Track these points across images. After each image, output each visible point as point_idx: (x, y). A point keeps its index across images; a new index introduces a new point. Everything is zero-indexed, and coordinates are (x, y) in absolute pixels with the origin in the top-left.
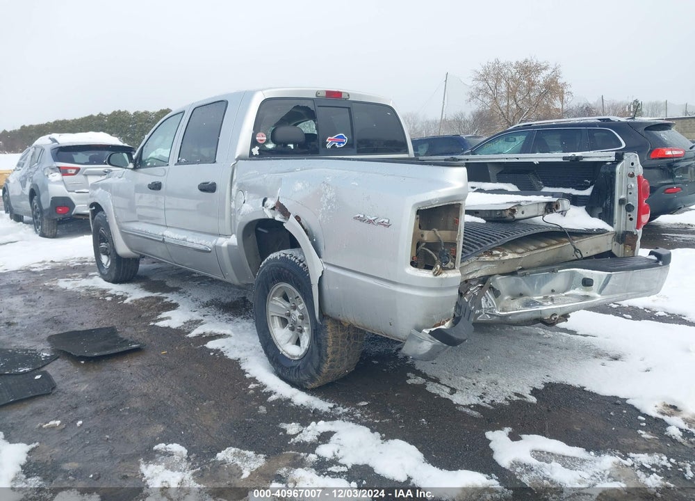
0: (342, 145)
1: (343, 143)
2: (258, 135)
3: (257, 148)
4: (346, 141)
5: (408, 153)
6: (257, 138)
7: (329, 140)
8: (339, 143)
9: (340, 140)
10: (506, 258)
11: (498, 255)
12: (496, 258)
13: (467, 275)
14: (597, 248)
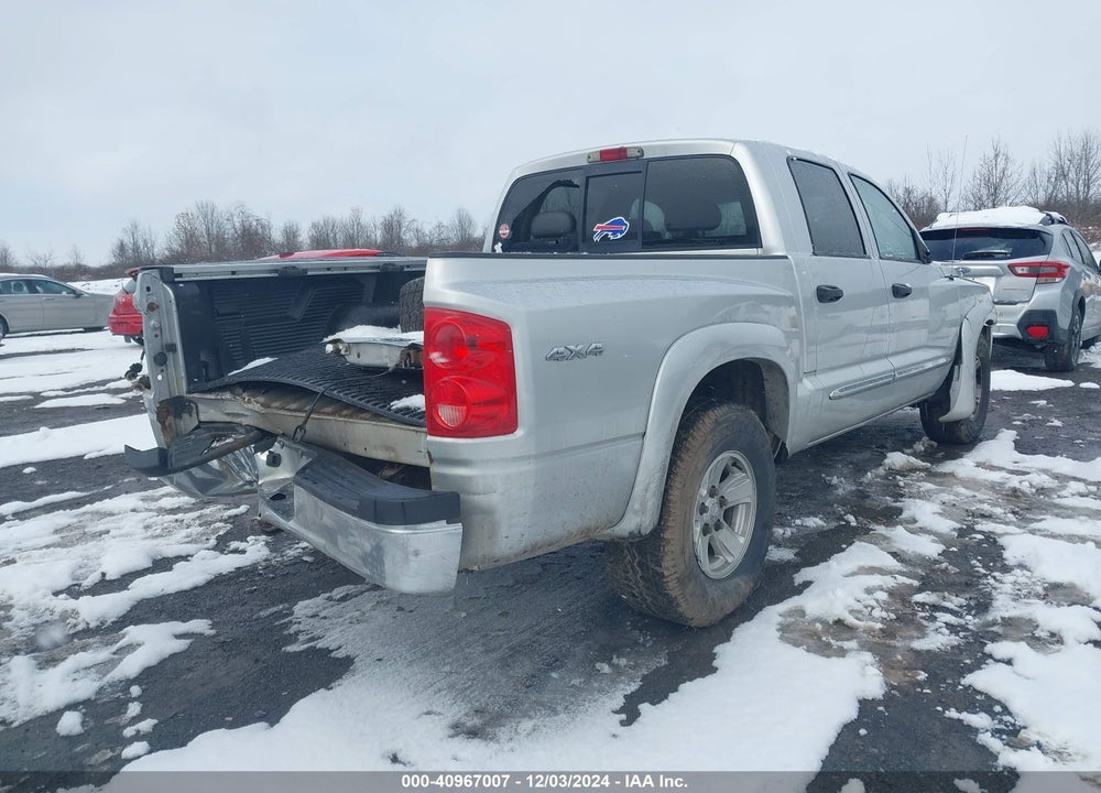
0: (619, 236)
1: (622, 232)
2: (501, 227)
3: (500, 244)
4: (626, 228)
5: (762, 246)
6: (500, 232)
7: (598, 228)
8: (614, 233)
9: (616, 227)
11: (245, 399)
13: (228, 414)
14: (388, 448)
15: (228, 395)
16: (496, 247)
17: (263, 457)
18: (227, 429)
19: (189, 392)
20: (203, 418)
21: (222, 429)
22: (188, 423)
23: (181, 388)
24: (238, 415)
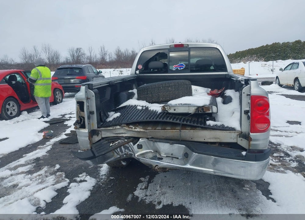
0: (182, 69)
1: (183, 68)
2: (139, 66)
3: (138, 71)
4: (184, 67)
5: (227, 72)
6: (138, 67)
7: (175, 66)
8: (180, 68)
9: (181, 66)
10: (136, 130)
11: (132, 128)
12: (131, 129)
13: (116, 134)
14: (216, 138)
15: (118, 127)
16: (136, 72)
17: (135, 147)
18: (116, 139)
19: (98, 127)
20: (103, 136)
21: (114, 139)
22: (96, 138)
23: (95, 127)
24: (122, 133)
